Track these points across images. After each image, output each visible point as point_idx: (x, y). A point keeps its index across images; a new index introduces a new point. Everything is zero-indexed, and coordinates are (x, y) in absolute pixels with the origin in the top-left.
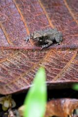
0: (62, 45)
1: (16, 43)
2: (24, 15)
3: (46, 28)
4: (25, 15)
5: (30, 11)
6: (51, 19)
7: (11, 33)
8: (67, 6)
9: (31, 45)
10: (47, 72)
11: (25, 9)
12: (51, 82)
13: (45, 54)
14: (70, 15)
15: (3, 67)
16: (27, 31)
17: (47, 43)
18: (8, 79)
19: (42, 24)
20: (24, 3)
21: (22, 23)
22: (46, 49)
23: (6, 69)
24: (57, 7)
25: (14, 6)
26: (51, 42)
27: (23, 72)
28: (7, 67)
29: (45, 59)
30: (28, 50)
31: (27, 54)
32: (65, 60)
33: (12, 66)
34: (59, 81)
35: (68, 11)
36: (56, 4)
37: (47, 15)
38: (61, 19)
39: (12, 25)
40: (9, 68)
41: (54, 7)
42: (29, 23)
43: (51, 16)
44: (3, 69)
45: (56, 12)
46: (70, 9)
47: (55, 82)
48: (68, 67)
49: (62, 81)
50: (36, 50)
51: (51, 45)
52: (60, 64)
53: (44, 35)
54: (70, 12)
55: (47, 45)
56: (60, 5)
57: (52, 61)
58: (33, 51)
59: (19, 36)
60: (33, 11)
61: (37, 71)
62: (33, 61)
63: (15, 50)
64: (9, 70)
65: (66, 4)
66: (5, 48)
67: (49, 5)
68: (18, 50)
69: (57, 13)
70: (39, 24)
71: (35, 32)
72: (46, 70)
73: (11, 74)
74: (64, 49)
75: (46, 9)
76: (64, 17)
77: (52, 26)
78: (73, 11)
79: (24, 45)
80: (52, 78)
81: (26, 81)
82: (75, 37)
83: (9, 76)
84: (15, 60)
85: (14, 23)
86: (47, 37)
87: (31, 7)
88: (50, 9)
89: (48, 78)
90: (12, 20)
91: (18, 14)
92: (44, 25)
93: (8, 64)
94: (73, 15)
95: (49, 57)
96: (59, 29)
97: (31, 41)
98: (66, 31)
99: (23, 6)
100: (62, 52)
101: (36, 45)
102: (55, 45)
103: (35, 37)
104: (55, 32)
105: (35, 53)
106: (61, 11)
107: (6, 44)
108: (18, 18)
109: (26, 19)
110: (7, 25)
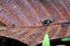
0: (54, 23)
1: (34, 24)
2: (36, 12)
3: (46, 17)
6: (48, 13)
7: (32, 20)
9: (41, 24)
10: (49, 35)
12: (51, 39)
13: (47, 27)
14: (56, 10)
16: (38, 19)
17: (48, 23)
20: (36, 7)
22: (48, 25)
23: (32, 36)
24: (50, 7)
25: (32, 9)
26: (49, 22)
27: (39, 36)
29: (47, 30)
30: (40, 26)
31: (39, 28)
32: (56, 29)
33: (34, 34)
34: (55, 38)
35: (55, 8)
37: (46, 11)
38: (52, 12)
39: (32, 17)
41: (49, 7)
42: (39, 15)
43: (48, 11)
44: (30, 36)
46: (56, 8)
47: (53, 39)
48: (58, 32)
49: (56, 38)
50: (43, 26)
51: (49, 23)
52: (54, 31)
53: (46, 20)
54: (56, 9)
55: (48, 24)
56: (51, 6)
57: (50, 30)
58: (42, 27)
59: (35, 21)
60: (40, 10)
61: (44, 35)
62: (43, 31)
63: (34, 27)
65: (54, 5)
66: (30, 27)
67: (47, 7)
68: (36, 27)
69: (51, 10)
70: (43, 15)
72: (48, 34)
73: (34, 38)
74: (55, 24)
75: (45, 8)
76: (53, 11)
77: (49, 15)
78: (57, 8)
79: (38, 25)
80: (51, 37)
81: (41, 40)
82: (59, 19)
83: (33, 39)
86: (47, 20)
87: (39, 8)
89: (50, 37)
92: (46, 16)
93: (32, 34)
94: (57, 10)
95: (49, 29)
97: (41, 23)
98: (55, 17)
99: (36, 9)
100: (55, 26)
101: (43, 24)
102: (51, 23)
103: (42, 21)
105: (43, 28)
106: (52, 9)
107: (30, 25)
108: (34, 13)
109: (38, 14)
110: (30, 17)
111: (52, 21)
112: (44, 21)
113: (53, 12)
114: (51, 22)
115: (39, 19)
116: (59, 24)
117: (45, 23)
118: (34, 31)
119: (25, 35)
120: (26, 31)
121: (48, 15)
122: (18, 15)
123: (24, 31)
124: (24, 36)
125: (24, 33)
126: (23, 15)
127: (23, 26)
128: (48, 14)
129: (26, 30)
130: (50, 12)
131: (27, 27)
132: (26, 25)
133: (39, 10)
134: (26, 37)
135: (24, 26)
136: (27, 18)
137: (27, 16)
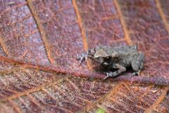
0: (141, 77)
1: (61, 62)
2: (83, 16)
3: (118, 44)
4: (84, 14)
5: (93, 9)
6: (128, 29)
7: (56, 44)
8: (161, 10)
9: (88, 69)
11: (86, 5)
13: (110, 88)
14: (162, 26)
15: (34, 100)
16: (84, 43)
17: (117, 70)
19: (111, 35)
21: (77, 28)
22: (113, 79)
23: (39, 104)
24: (142, 9)
26: (123, 68)
28: (40, 102)
29: (108, 97)
30: (82, 76)
31: (78, 83)
32: (143, 104)
33: (50, 102)
35: (160, 17)
36: (140, 4)
38: (146, 31)
39: (60, 29)
40: (43, 104)
41: (138, 8)
43: (129, 24)
44: (33, 105)
45: (139, 16)
46: (163, 16)
50: (95, 79)
53: (114, 55)
54: (164, 21)
55: (115, 74)
56: (147, 5)
57: (120, 102)
58: (89, 79)
59: (68, 50)
62: (89, 98)
63: (59, 73)
64: (43, 108)
65: (158, 5)
66: (41, 68)
67: (129, 4)
68: (64, 74)
69: (141, 20)
70: (108, 34)
71: (97, 47)
74: (144, 84)
75: (122, 9)
76: (152, 27)
79: (75, 67)
82: (167, 65)
84: (56, 91)
85: (63, 27)
86: (117, 59)
87: (97, 2)
88: (129, 10)
90: (61, 21)
91: (73, 12)
92: (115, 38)
93: (42, 97)
95: (116, 94)
96: (140, 48)
97: (89, 61)
98: (152, 53)
100: (141, 88)
101: (96, 69)
102: (130, 75)
103: (96, 56)
104: (132, 52)
105: (93, 85)
106: (148, 17)
107: (44, 61)
108: (71, 18)
109: (86, 23)
110: (51, 28)
111: (134, 67)
112: (105, 59)
113: (151, 30)
115: (86, 45)
116: (162, 87)
119: (14, 97)
120: (24, 79)
121: (127, 37)
122: (8, 9)
123: (12, 79)
124: (10, 99)
125: (12, 85)
126: (27, 11)
127: (16, 59)
128: (127, 34)
130: (135, 29)
131: (32, 66)
132: (29, 55)
133: (96, 10)
134: (15, 104)
135: (20, 58)
137: (39, 21)
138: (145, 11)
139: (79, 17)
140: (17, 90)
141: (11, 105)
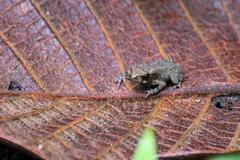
0: (183, 89)
1: (99, 88)
3: (153, 60)
4: (114, 36)
5: (123, 29)
6: (161, 43)
7: (91, 71)
8: (190, 18)
9: (128, 90)
10: (158, 137)
11: (114, 27)
12: (166, 155)
13: (153, 105)
14: (195, 35)
15: (79, 131)
16: (119, 65)
17: (157, 86)
18: (88, 153)
19: (146, 52)
20: (113, 15)
21: (109, 51)
22: (155, 96)
23: (85, 135)
24: (171, 21)
25: (94, 22)
26: (162, 84)
27: (115, 140)
28: (86, 132)
29: (153, 114)
30: (123, 99)
31: (120, 106)
32: (189, 116)
33: (96, 130)
34: (180, 153)
35: (192, 27)
36: (168, 16)
37: (154, 37)
38: (180, 42)
39: (92, 55)
40: (89, 134)
41: (167, 20)
42: (122, 52)
43: (161, 38)
44: (79, 136)
45: (170, 29)
46: (194, 24)
47: (173, 155)
48: (196, 127)
49: (186, 153)
50: (137, 99)
52: (181, 122)
54: (196, 28)
55: (156, 90)
56: (176, 16)
57: (165, 117)
58: (131, 100)
59: (104, 75)
60: (128, 28)
61: (139, 137)
62: (134, 119)
63: (99, 100)
64: (90, 137)
65: (187, 14)
66: (81, 98)
67: (157, 18)
68: (105, 99)
69: (172, 32)
70: (142, 52)
71: (133, 67)
72: (156, 134)
73: (93, 144)
74: (187, 95)
75: (151, 24)
76: (185, 37)
77: (164, 55)
78: (199, 26)
79: (114, 91)
80: (168, 149)
81: (122, 155)
82: (206, 73)
83: (90, 147)
84: (99, 119)
85: (96, 53)
86: (156, 75)
87: (125, 22)
88: (159, 24)
89: (160, 148)
90: (92, 47)
91: (102, 36)
93: (87, 127)
94: (200, 33)
95: (161, 111)
96: (177, 60)
97: (127, 83)
98: (190, 63)
99: (110, 22)
100: (184, 101)
101: (136, 89)
102: (171, 89)
103: (134, 76)
104: (169, 65)
105: (135, 105)
106: (179, 27)
107: (83, 91)
108: (102, 42)
109: (118, 45)
110: (84, 57)
112: (144, 78)
113: (184, 40)
114: (169, 83)
115: (121, 66)
116: (204, 95)
117: (146, 84)
118: (99, 117)
119: (59, 131)
120: (66, 112)
121: (162, 52)
122: (37, 45)
123: (53, 114)
124: (55, 134)
125: (54, 120)
126: (57, 43)
127: (53, 93)
128: (161, 48)
129: (64, 107)
130: (168, 41)
131: (71, 98)
132: (67, 87)
133: (126, 30)
134: (61, 138)
135: (58, 92)
136: (74, 57)
138: (175, 23)
139: (109, 39)
140: (61, 124)
141: (57, 141)
